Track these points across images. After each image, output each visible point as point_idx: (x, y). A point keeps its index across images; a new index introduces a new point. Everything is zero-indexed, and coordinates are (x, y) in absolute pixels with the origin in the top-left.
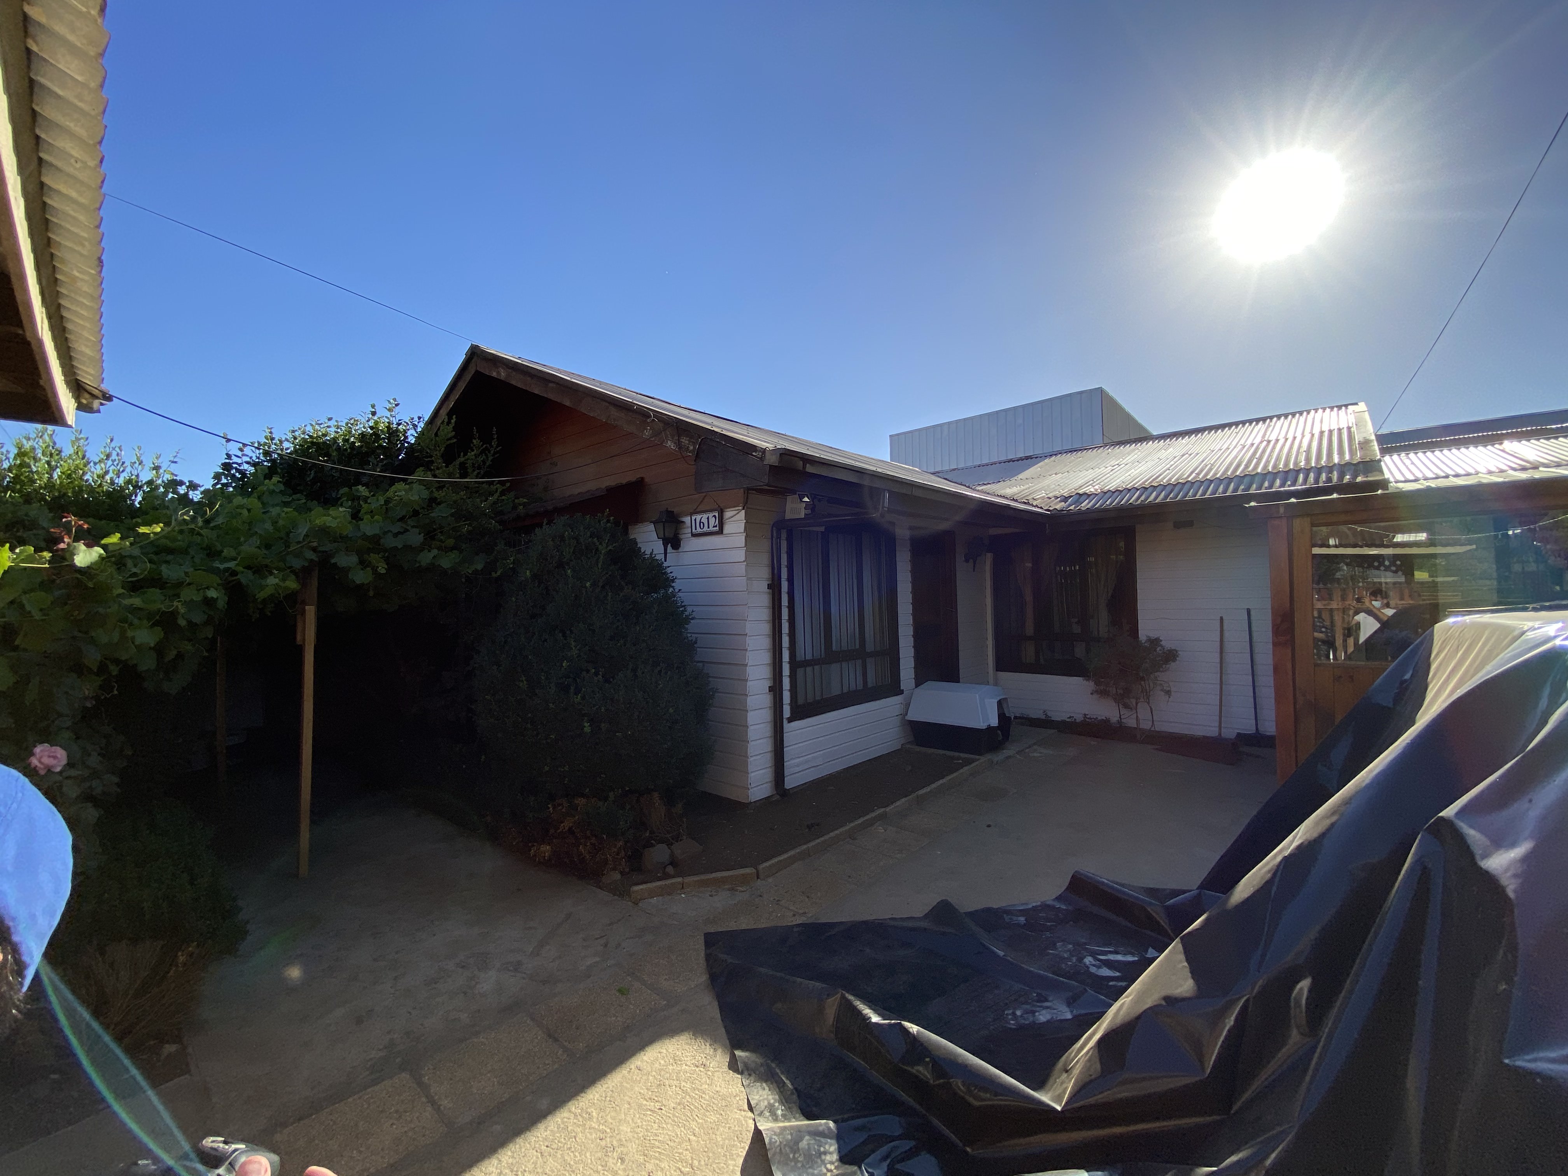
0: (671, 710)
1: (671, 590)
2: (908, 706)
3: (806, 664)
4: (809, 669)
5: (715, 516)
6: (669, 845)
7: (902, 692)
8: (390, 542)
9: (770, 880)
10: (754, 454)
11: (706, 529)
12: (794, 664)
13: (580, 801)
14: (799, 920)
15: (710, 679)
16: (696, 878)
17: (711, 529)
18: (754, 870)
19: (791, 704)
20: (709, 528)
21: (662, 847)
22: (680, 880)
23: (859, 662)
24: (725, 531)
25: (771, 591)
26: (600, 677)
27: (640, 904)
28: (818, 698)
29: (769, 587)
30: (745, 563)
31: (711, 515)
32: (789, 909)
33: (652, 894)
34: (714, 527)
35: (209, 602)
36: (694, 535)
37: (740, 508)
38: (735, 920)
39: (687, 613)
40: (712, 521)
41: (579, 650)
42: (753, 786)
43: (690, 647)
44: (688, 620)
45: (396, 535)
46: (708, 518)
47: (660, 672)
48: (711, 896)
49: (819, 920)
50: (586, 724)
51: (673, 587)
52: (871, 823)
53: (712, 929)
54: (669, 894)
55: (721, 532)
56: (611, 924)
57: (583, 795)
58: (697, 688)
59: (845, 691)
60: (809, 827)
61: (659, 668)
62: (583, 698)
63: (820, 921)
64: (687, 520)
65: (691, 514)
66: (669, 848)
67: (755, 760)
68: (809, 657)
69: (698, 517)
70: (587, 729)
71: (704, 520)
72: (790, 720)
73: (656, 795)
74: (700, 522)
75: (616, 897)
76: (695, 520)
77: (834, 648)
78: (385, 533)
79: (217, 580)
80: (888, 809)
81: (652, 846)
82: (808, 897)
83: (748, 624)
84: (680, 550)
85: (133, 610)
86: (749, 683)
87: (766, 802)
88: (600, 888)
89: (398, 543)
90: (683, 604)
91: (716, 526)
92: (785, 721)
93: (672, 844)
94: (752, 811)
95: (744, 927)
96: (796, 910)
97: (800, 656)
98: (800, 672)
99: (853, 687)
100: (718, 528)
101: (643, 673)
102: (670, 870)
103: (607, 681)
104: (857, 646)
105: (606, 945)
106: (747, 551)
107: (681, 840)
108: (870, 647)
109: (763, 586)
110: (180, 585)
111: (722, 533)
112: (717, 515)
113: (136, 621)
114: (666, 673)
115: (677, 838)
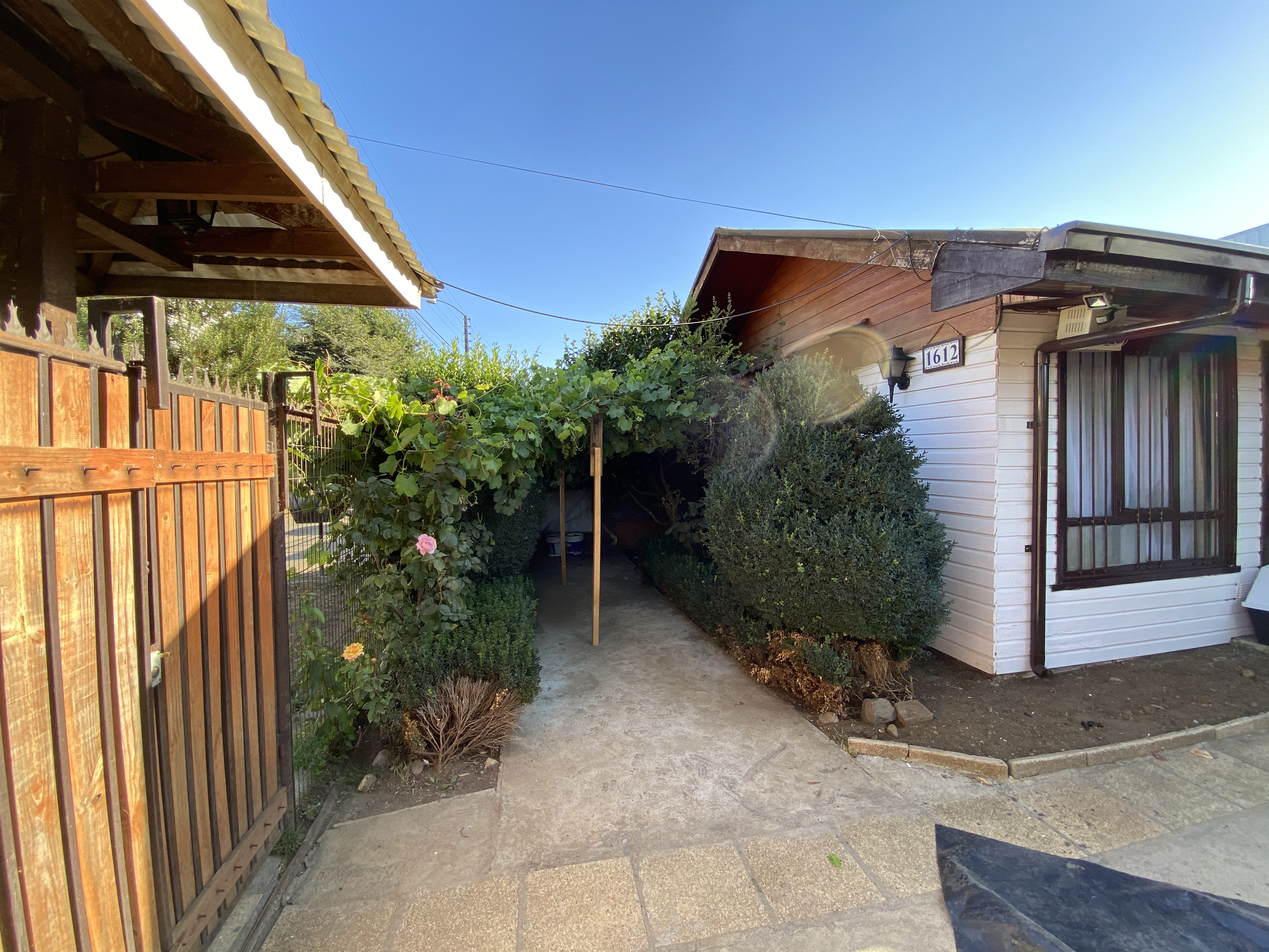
0: (896, 562)
1: (898, 429)
2: (1247, 589)
3: (1081, 522)
4: (1086, 530)
5: (954, 347)
6: (893, 701)
7: (1238, 569)
8: (648, 397)
9: (1028, 782)
10: (1022, 242)
11: (942, 363)
12: (1064, 522)
13: (795, 636)
14: (1077, 855)
15: (946, 531)
16: (926, 751)
17: (950, 361)
18: (1005, 765)
19: (1058, 569)
20: (946, 360)
21: (884, 701)
22: (905, 746)
23: (1167, 527)
24: (966, 364)
25: (1032, 430)
26: (814, 517)
27: (858, 759)
28: (1099, 565)
29: (1029, 425)
30: (996, 397)
31: (949, 346)
32: (1058, 832)
33: (872, 752)
34: (953, 358)
35: (532, 443)
36: (926, 371)
37: (990, 332)
38: (978, 821)
39: (916, 455)
40: (951, 353)
41: (793, 489)
42: (998, 656)
43: (921, 493)
44: (917, 462)
45: (651, 391)
46: (945, 350)
47: (882, 518)
48: (944, 777)
49: (1107, 864)
50: (799, 564)
51: (900, 426)
52: (1191, 741)
53: (946, 823)
54: (891, 758)
55: (962, 362)
56: (826, 771)
57: (799, 631)
58: (929, 540)
59: (1142, 560)
60: (1087, 725)
61: (881, 514)
62: (797, 537)
63: (1109, 867)
64: (918, 355)
65: (923, 348)
66: (893, 705)
67: (1002, 628)
68: (1087, 513)
69: (932, 350)
70: (801, 568)
71: (941, 353)
72: (1055, 588)
73: (877, 647)
74: (935, 356)
75: (832, 742)
76: (929, 354)
77: (1127, 505)
78: (645, 390)
79: (534, 426)
80: (1220, 728)
81: (872, 697)
82: (1089, 824)
83: (998, 472)
84: (909, 389)
85: (487, 447)
86: (996, 540)
87: (1017, 679)
88: (817, 726)
89: (651, 397)
90: (912, 445)
91: (956, 358)
92: (1048, 590)
93: (896, 701)
94: (997, 685)
95: (991, 835)
96: (1070, 837)
97: (1073, 511)
98: (1072, 533)
99: (1155, 557)
100: (958, 359)
101: (862, 517)
102: (893, 728)
103: (822, 522)
104: (1166, 504)
105: (819, 794)
106: (998, 382)
107: (907, 699)
108: (1186, 506)
109: (1022, 424)
110: (514, 430)
111: (963, 364)
112: (957, 344)
113: (487, 454)
114: (890, 520)
115: (902, 695)
